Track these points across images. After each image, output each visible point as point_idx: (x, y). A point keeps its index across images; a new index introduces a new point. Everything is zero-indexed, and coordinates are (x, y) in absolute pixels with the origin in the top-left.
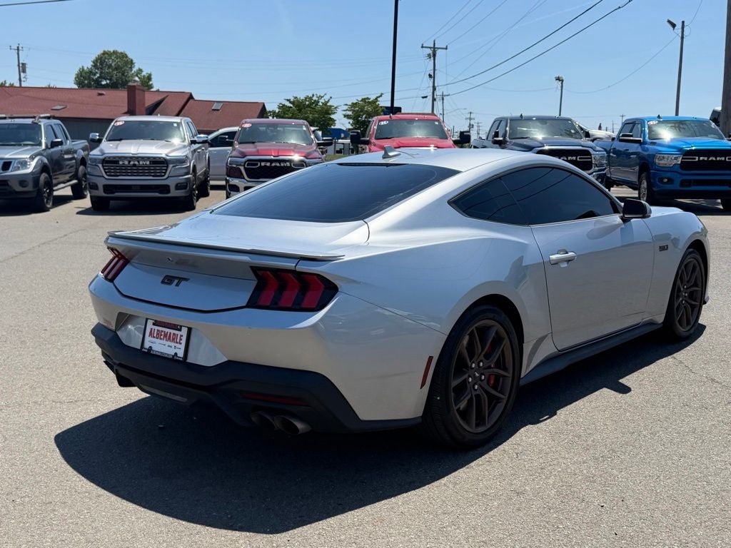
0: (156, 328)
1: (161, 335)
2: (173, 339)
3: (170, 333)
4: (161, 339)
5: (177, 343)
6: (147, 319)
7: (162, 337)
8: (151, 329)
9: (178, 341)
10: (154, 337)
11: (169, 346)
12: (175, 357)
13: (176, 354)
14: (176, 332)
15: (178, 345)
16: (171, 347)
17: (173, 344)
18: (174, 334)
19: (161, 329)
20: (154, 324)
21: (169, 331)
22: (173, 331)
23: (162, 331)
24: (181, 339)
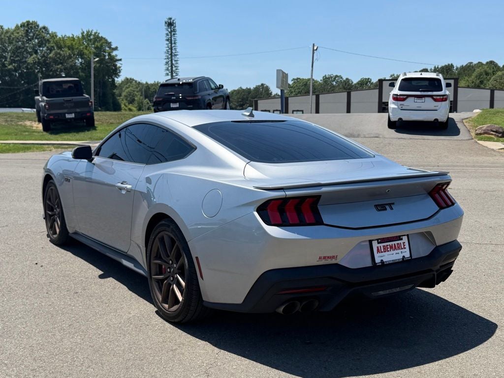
0: (382, 245)
1: (388, 248)
2: (399, 247)
3: (395, 244)
4: (389, 251)
5: (402, 249)
6: (370, 242)
7: (389, 249)
8: (378, 247)
9: (403, 247)
10: (382, 252)
11: (396, 254)
12: (405, 259)
13: (404, 256)
14: (399, 242)
15: (403, 250)
16: (398, 253)
17: (399, 251)
18: (398, 244)
19: (385, 244)
20: (378, 243)
21: (393, 243)
22: (396, 242)
23: (388, 245)
24: (404, 245)
